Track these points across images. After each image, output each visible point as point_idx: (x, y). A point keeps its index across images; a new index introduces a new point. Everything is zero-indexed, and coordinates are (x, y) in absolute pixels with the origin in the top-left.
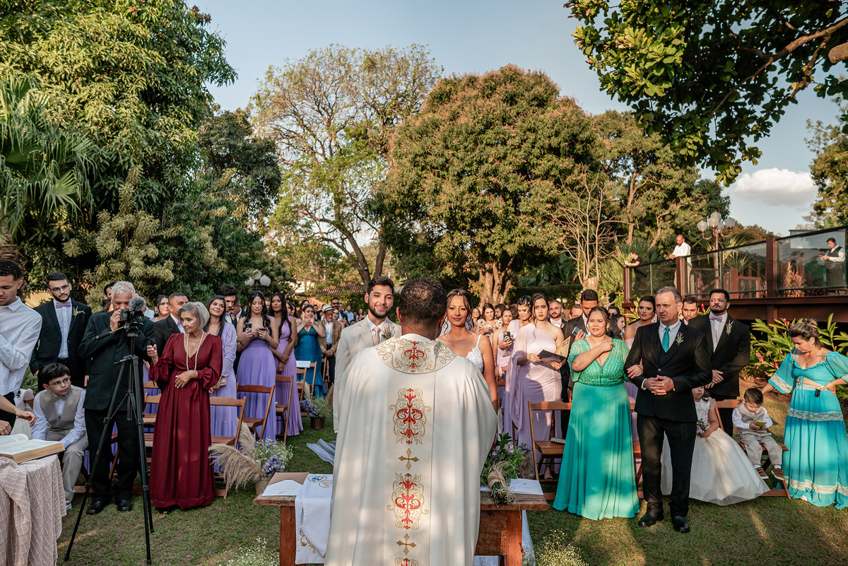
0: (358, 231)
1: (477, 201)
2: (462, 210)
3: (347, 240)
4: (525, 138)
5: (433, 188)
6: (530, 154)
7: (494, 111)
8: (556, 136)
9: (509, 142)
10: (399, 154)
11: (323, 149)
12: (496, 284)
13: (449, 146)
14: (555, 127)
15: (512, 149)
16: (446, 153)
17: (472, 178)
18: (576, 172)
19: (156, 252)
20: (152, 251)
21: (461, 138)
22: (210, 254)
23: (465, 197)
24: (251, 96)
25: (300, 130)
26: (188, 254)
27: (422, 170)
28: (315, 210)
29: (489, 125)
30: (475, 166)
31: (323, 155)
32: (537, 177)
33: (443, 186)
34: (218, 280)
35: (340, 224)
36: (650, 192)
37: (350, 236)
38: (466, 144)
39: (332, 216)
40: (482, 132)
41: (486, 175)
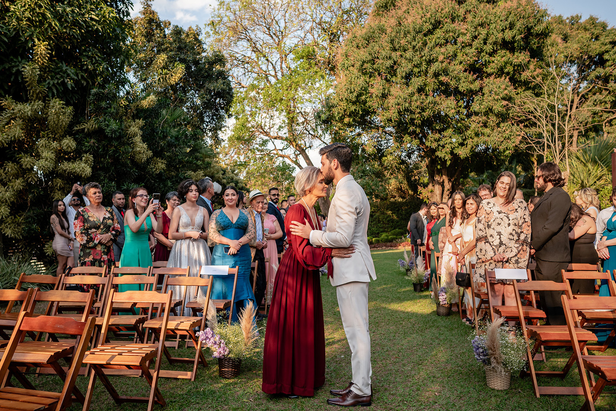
0: (310, 147)
1: (428, 102)
2: (412, 112)
3: (301, 155)
4: (477, 33)
5: (381, 91)
6: (482, 51)
7: (442, 10)
8: (511, 29)
9: (460, 39)
10: (346, 65)
11: (275, 70)
12: (446, 189)
13: (397, 48)
14: (510, 19)
15: (463, 47)
16: (394, 55)
17: (420, 79)
18: (532, 67)
19: (73, 144)
20: (69, 143)
21: (409, 37)
22: (138, 149)
23: (415, 98)
24: (205, 23)
25: (254, 56)
26: (113, 148)
27: (370, 77)
28: (270, 128)
29: (437, 25)
30: (424, 67)
31: (276, 76)
32: (489, 75)
33: (391, 89)
34: (155, 181)
35: (292, 140)
36: (598, 97)
37: (302, 151)
38: (414, 43)
39: (285, 133)
40: (430, 32)
41: (436, 75)
